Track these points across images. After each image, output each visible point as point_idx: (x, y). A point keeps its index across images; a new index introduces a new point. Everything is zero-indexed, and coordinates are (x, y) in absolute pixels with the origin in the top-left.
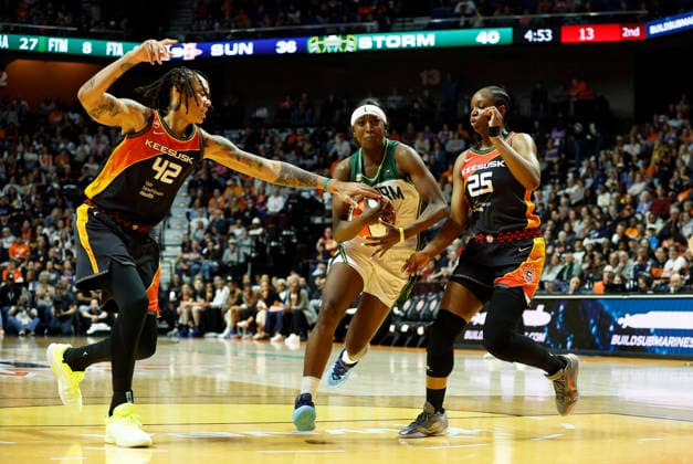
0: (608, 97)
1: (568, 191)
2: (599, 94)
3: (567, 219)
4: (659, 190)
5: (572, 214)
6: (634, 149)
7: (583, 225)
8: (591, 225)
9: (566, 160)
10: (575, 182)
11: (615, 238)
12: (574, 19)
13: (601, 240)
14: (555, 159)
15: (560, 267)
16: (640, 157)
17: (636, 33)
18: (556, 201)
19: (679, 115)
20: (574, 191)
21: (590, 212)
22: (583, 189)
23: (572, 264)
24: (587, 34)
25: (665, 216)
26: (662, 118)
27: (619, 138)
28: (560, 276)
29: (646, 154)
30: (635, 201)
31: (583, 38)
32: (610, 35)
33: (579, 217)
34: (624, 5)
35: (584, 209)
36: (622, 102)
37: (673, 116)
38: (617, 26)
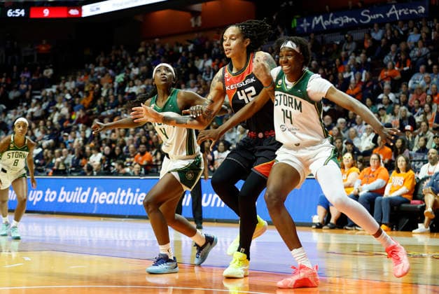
5: (33, 124)
7: (40, 132)
8: (45, 132)
13: (51, 141)
19: (101, 64)
21: (45, 124)
22: (41, 110)
26: (91, 66)
27: (63, 78)
32: (60, 13)
33: (38, 127)
35: (41, 122)
37: (97, 65)
38: (65, 8)
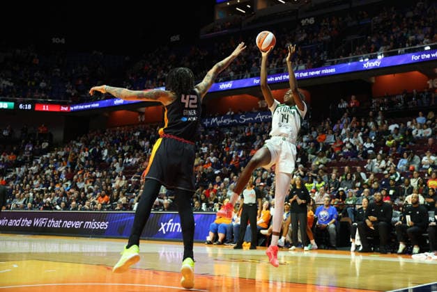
0: (52, 133)
1: (32, 168)
2: (49, 131)
3: (31, 179)
4: (69, 170)
5: (33, 178)
6: (61, 153)
7: (38, 182)
8: (40, 182)
9: (32, 157)
10: (36, 165)
11: (50, 188)
12: (41, 101)
13: (44, 188)
14: (28, 156)
15: (25, 199)
16: (64, 156)
17: (66, 109)
18: (27, 172)
19: (81, 141)
20: (34, 168)
21: (40, 177)
22: (39, 168)
23: (29, 198)
24: (45, 108)
25: (71, 180)
26: (74, 142)
27: (56, 149)
28: (24, 203)
29: (66, 156)
30: (60, 173)
31: (44, 109)
33: (36, 179)
34: (62, 98)
35: (38, 176)
36: (59, 135)
37: (78, 142)
38: (59, 106)
